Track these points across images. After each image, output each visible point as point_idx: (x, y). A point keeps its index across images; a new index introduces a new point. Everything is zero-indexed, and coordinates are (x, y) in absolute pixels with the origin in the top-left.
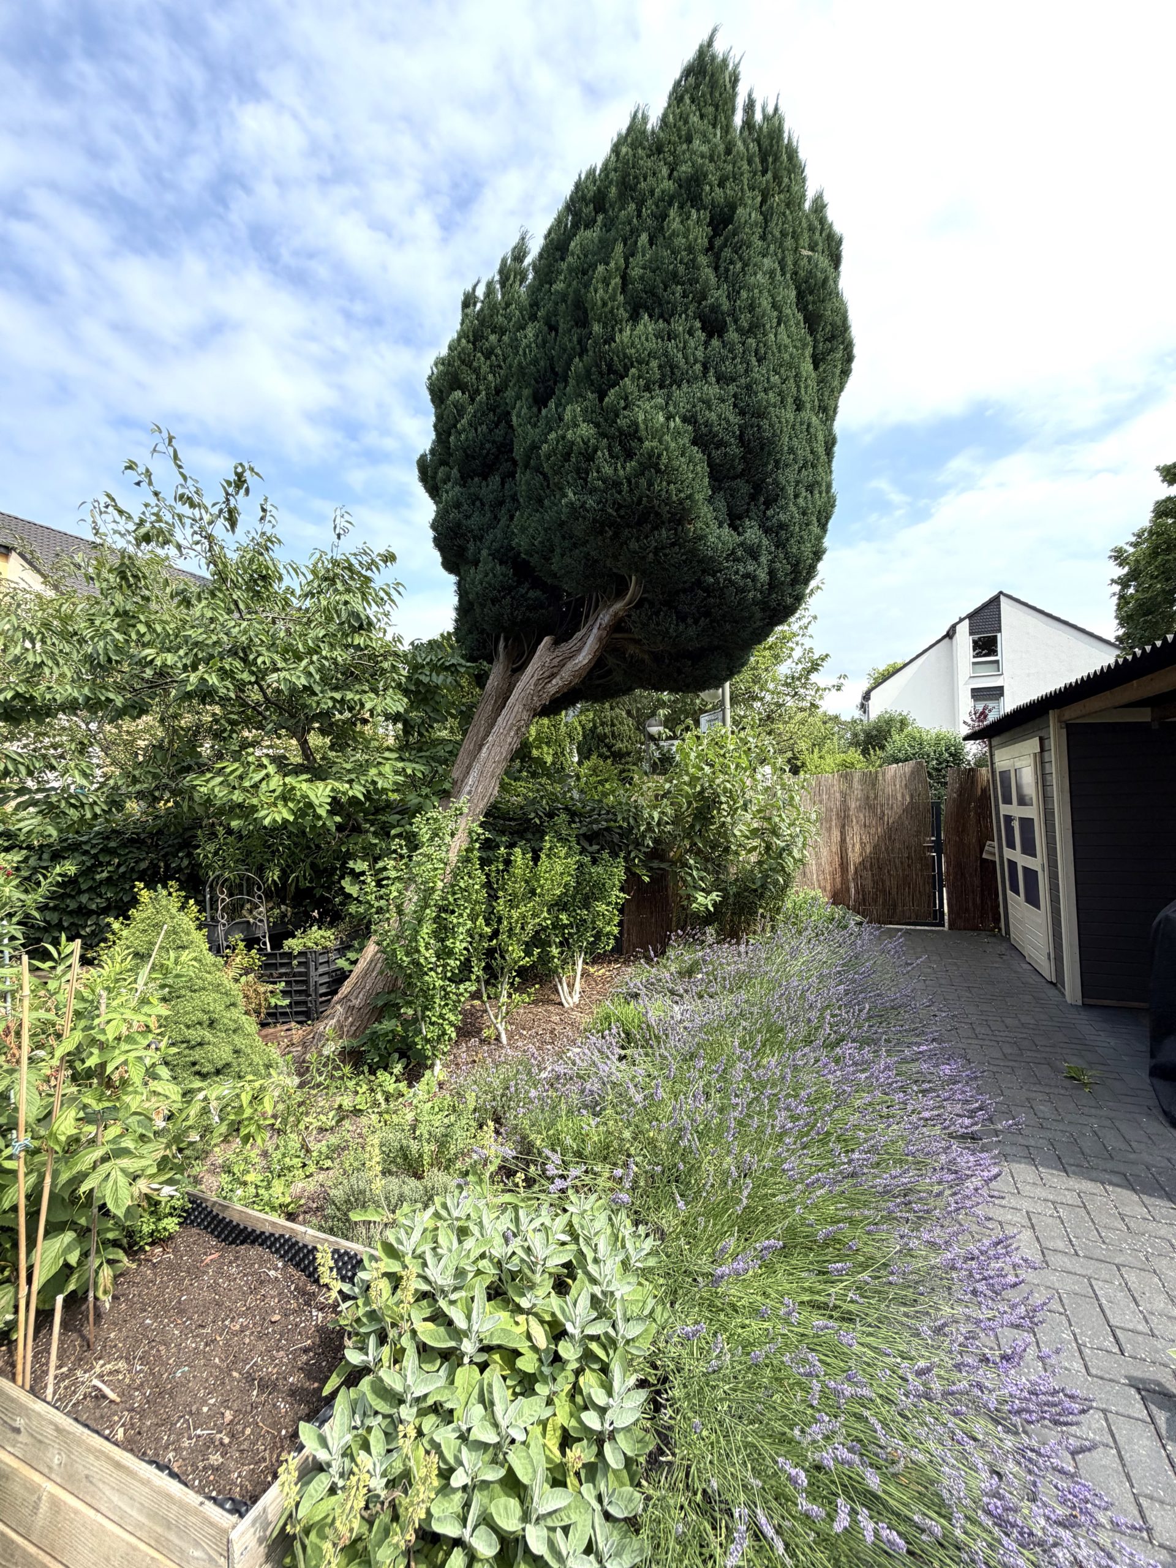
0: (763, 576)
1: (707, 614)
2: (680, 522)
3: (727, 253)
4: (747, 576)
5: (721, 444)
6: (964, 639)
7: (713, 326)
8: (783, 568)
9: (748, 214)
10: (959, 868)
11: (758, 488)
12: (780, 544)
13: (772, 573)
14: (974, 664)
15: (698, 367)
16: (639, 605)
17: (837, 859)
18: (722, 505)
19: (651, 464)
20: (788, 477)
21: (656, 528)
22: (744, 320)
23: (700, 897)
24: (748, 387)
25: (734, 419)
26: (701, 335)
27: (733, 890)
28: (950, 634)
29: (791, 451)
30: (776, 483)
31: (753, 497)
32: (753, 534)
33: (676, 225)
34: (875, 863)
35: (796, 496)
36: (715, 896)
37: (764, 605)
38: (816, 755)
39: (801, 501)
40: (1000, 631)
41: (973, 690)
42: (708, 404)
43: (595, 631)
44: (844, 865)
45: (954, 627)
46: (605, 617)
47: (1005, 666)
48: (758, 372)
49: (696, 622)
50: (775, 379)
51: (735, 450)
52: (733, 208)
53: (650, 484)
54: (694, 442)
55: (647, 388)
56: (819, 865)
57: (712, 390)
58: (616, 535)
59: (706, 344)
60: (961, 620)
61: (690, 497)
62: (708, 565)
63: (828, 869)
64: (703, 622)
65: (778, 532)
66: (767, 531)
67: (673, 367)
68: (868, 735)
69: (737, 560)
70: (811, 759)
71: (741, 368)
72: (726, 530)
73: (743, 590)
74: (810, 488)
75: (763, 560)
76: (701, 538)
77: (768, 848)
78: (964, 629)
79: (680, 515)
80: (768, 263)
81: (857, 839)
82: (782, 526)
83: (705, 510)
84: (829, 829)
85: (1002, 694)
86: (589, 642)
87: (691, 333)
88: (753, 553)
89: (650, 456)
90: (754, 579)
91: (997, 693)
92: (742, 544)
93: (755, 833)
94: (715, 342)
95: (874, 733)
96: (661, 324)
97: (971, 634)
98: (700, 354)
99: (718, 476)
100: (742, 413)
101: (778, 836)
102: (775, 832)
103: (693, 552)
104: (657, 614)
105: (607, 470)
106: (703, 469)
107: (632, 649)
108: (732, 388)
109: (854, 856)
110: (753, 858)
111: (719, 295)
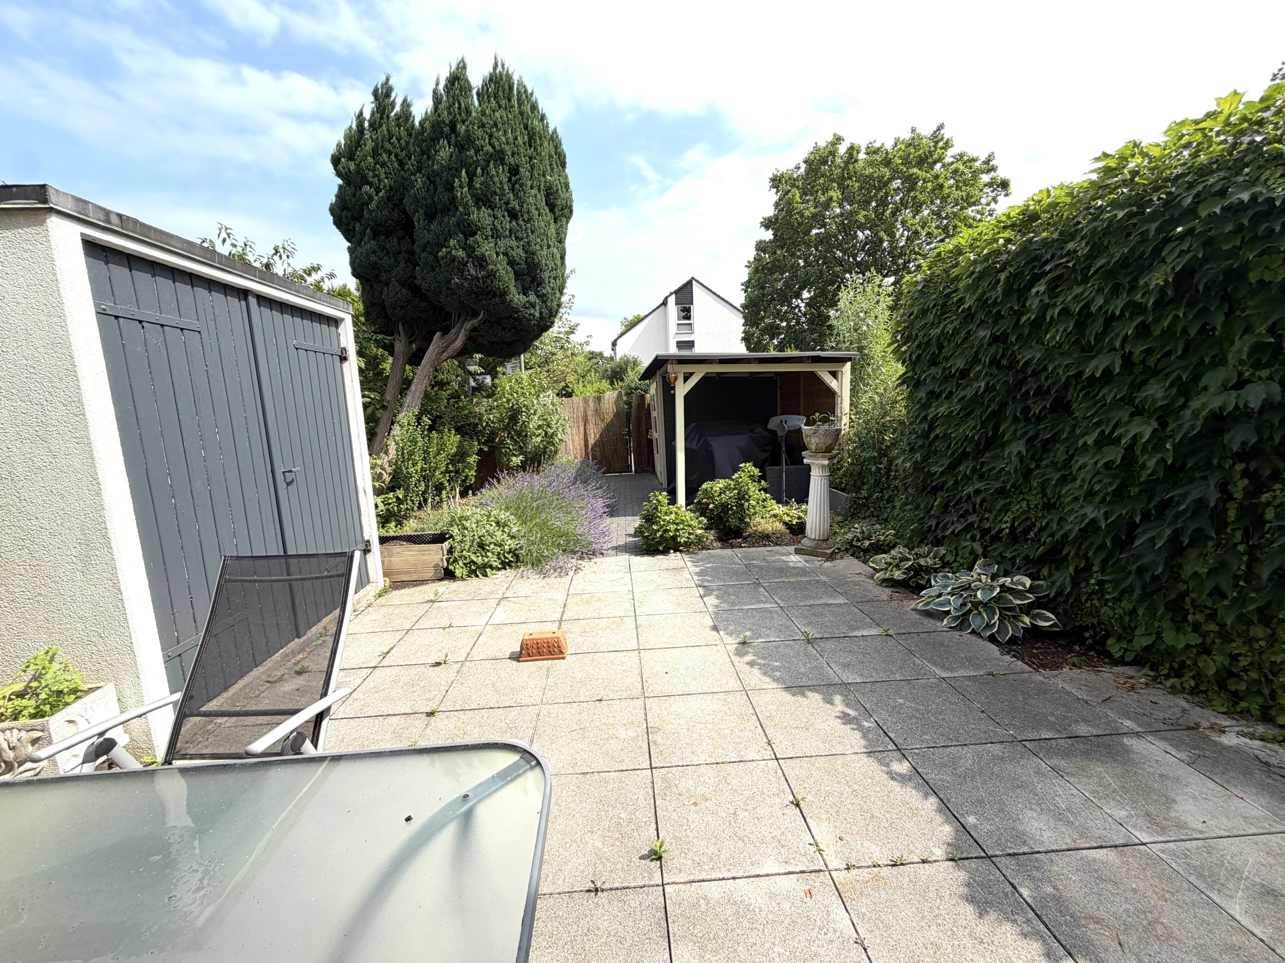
0: (537, 315)
1: (514, 328)
2: (504, 295)
3: (517, 186)
4: (531, 314)
5: (518, 264)
6: (673, 308)
7: (513, 215)
8: (545, 312)
9: (524, 171)
10: (638, 444)
11: (534, 279)
12: (544, 302)
13: (541, 313)
14: (678, 324)
15: (507, 232)
16: (485, 322)
17: (583, 443)
18: (519, 286)
19: (492, 275)
20: (546, 275)
21: (494, 297)
22: (526, 216)
23: (514, 459)
24: (528, 243)
25: (524, 255)
26: (508, 219)
27: (529, 456)
28: (665, 303)
29: (546, 265)
30: (541, 277)
31: (532, 282)
32: (532, 298)
33: (493, 172)
34: (601, 443)
35: (549, 282)
36: (521, 457)
37: (538, 326)
38: (581, 384)
39: (551, 285)
40: (692, 303)
41: (678, 342)
42: (512, 248)
43: (463, 331)
44: (586, 445)
45: (666, 298)
46: (468, 325)
47: (696, 327)
48: (532, 237)
49: (510, 331)
50: (539, 240)
51: (524, 266)
52: (518, 166)
53: (492, 282)
54: (508, 264)
55: (487, 238)
56: (574, 445)
57: (514, 243)
58: (476, 297)
59: (510, 222)
60: (671, 294)
61: (507, 287)
62: (516, 310)
63: (578, 447)
64: (513, 331)
65: (543, 297)
66: (538, 296)
67: (497, 230)
68: (613, 371)
69: (526, 308)
70: (578, 388)
71: (525, 235)
72: (521, 295)
73: (529, 320)
74: (555, 279)
75: (537, 308)
76: (512, 301)
77: (546, 433)
78: (672, 300)
79: (504, 293)
80: (534, 192)
81: (592, 431)
82: (544, 295)
83: (513, 289)
84: (578, 427)
85: (693, 346)
86: (461, 336)
87: (504, 217)
88: (533, 305)
89: (492, 271)
90: (534, 316)
91: (690, 344)
92: (528, 301)
93: (540, 427)
94: (514, 223)
95: (618, 369)
96: (490, 211)
97: (676, 304)
98: (508, 227)
99: (518, 275)
100: (526, 252)
101: (550, 428)
102: (549, 426)
103: (509, 305)
104: (493, 326)
105: (473, 272)
106: (512, 275)
107: (480, 340)
108: (522, 243)
109: (591, 441)
110: (539, 439)
111: (515, 204)
